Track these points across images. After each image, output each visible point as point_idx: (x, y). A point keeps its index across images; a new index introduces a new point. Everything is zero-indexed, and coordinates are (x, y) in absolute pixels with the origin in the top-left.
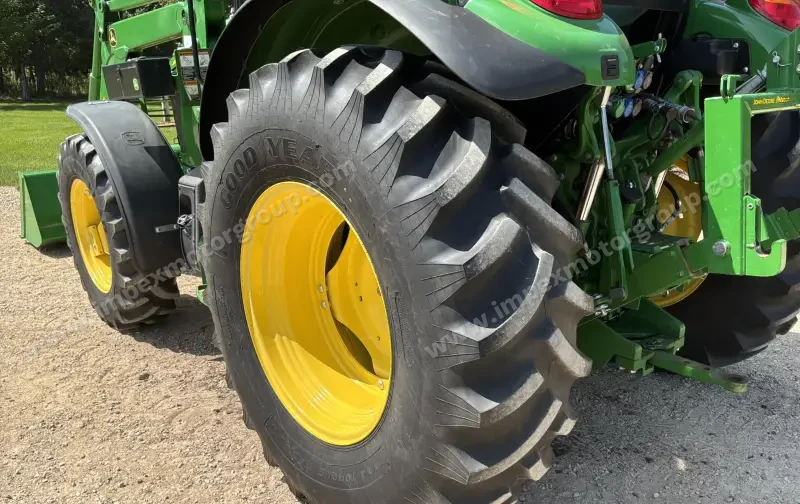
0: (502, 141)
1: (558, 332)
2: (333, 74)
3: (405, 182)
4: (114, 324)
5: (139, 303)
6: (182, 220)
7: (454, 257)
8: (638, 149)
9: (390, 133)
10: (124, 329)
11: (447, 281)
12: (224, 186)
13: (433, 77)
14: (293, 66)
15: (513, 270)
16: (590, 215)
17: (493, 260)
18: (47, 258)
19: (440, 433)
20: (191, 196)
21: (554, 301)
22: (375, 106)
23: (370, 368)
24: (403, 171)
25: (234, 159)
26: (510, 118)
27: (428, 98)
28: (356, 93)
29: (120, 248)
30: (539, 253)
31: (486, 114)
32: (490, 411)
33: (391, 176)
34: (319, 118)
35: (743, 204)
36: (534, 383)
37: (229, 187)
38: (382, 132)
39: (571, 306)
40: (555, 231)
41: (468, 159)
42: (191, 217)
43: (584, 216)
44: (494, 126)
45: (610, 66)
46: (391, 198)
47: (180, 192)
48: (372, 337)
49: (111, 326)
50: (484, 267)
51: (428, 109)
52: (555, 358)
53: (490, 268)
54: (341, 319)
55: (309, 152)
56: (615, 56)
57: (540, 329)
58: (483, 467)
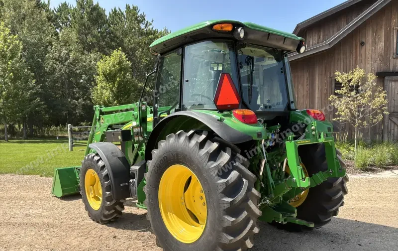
0: (234, 153)
1: (250, 200)
2: (191, 137)
3: (210, 163)
4: (100, 222)
5: (111, 212)
6: (131, 181)
7: (223, 181)
8: (276, 155)
9: (206, 151)
10: (103, 223)
11: (221, 187)
12: (156, 167)
13: (216, 138)
14: (179, 135)
15: (237, 184)
16: (263, 174)
17: (232, 181)
18: (63, 201)
19: (221, 229)
20: (135, 173)
21: (249, 193)
22: (202, 145)
23: (198, 223)
24: (209, 160)
25: (160, 159)
26: (236, 147)
27: (215, 143)
28: (197, 142)
29: (107, 191)
30: (244, 180)
31: (229, 146)
32: (234, 221)
33: (206, 162)
34: (187, 148)
35: (298, 168)
36: (245, 214)
37: (157, 167)
38: (203, 151)
39: (254, 194)
40: (248, 175)
41: (225, 157)
42: (134, 180)
43: (261, 174)
44: (231, 150)
45: (259, 135)
46: (206, 167)
47: (131, 172)
48: (199, 214)
49: (98, 222)
50: (230, 183)
51: (215, 145)
52: (250, 208)
53: (232, 183)
54: (188, 208)
55: (184, 157)
56: (261, 133)
57: (245, 199)
58: (233, 238)
